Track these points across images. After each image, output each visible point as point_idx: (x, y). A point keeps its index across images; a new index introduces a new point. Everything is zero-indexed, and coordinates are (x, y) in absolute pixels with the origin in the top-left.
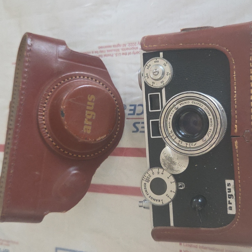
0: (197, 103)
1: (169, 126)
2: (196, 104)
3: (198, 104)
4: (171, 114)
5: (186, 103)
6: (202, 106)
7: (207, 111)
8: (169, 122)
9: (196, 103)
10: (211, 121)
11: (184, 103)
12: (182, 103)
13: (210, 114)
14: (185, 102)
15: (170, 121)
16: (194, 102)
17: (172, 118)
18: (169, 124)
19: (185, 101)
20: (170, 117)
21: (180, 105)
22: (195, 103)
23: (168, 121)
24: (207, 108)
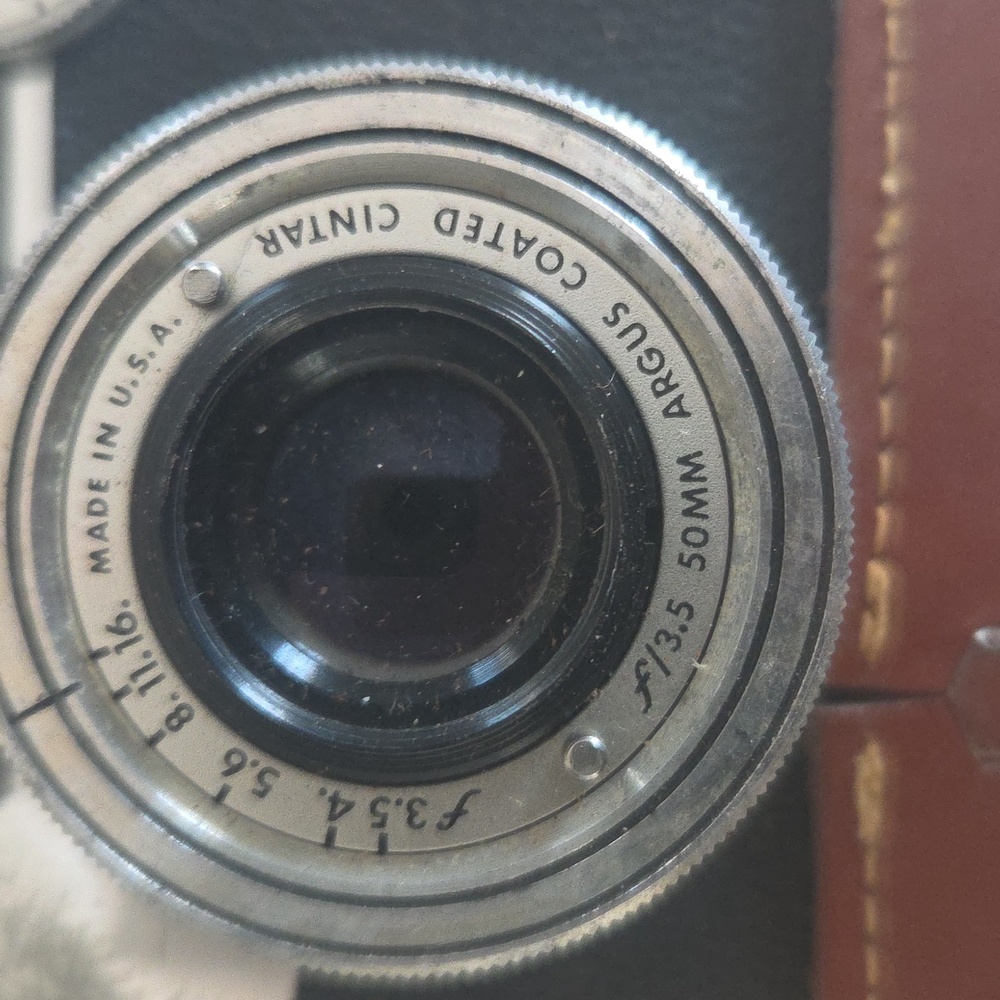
0: (507, 239)
1: (95, 545)
2: (494, 244)
3: (522, 243)
4: (134, 374)
5: (350, 226)
6: (574, 276)
7: (640, 350)
8: (94, 486)
9: (487, 232)
10: (688, 495)
11: (324, 225)
12: (287, 215)
13: (678, 401)
14: (334, 215)
15: (100, 471)
16: (464, 220)
17: (132, 422)
18: (94, 509)
19: (340, 201)
20: (112, 415)
21: (270, 244)
22: (477, 229)
23: (82, 467)
24: (641, 310)
